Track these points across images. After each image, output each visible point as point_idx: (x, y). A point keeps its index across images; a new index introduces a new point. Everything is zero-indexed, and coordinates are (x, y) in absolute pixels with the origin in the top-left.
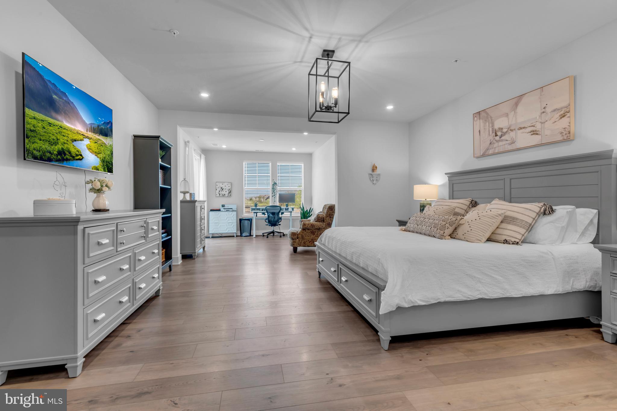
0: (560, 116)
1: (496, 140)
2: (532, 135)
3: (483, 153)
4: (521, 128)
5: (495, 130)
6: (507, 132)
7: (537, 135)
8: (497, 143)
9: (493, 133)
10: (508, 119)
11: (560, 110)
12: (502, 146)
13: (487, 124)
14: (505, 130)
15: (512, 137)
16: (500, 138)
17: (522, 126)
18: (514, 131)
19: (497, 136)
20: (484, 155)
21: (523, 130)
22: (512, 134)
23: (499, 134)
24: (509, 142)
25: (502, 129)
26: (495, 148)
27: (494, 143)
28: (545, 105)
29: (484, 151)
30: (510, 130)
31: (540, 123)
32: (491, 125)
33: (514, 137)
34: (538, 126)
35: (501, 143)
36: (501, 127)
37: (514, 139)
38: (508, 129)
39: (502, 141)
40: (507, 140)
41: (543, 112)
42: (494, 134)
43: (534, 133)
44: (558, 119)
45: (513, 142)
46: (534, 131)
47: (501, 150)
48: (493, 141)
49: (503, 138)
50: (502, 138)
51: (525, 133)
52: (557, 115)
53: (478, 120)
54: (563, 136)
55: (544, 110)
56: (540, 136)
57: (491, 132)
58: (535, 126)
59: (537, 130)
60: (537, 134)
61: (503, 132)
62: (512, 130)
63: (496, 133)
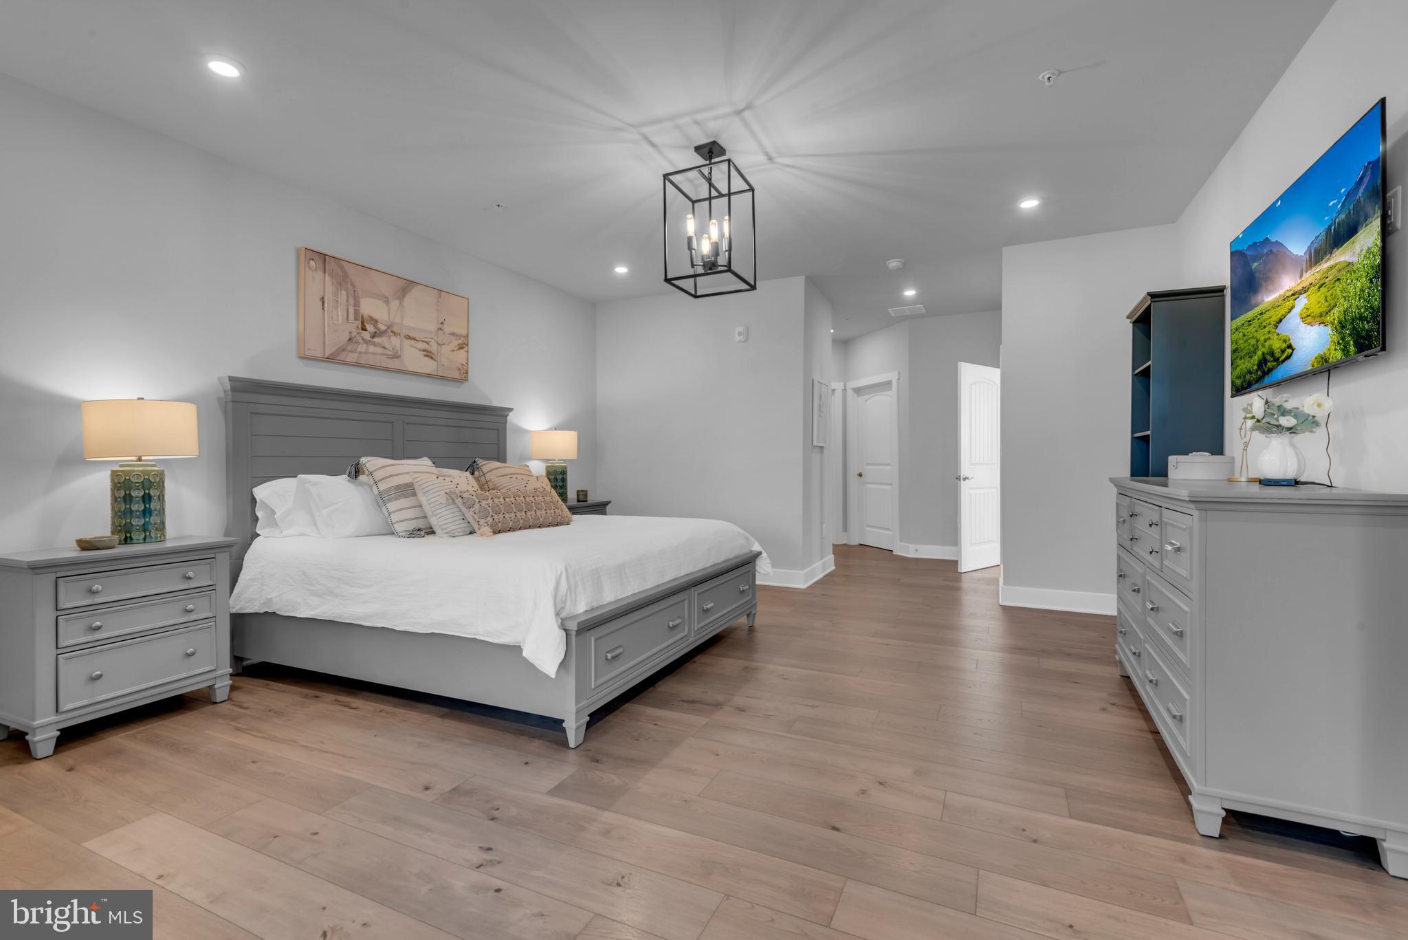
0: (458, 345)
1: (363, 339)
2: (425, 356)
3: (332, 354)
4: (408, 337)
5: (362, 317)
6: (385, 332)
7: (431, 360)
8: (365, 345)
9: (356, 319)
10: (389, 310)
11: (459, 338)
12: (372, 353)
13: (344, 293)
14: (383, 328)
15: (395, 347)
16: (373, 337)
17: (412, 335)
18: (398, 337)
19: (366, 330)
20: (332, 359)
21: (413, 342)
22: (395, 341)
23: (370, 328)
24: (389, 353)
25: (376, 321)
26: (360, 353)
27: (358, 343)
28: (442, 320)
29: (333, 350)
30: (392, 332)
31: (437, 343)
32: (352, 301)
33: (398, 347)
34: (434, 348)
35: (372, 349)
36: (375, 316)
37: (397, 350)
38: (388, 327)
39: (375, 344)
40: (385, 348)
41: (441, 329)
42: (359, 323)
43: (429, 354)
44: (455, 349)
45: (396, 356)
46: (428, 352)
47: (371, 360)
48: (355, 337)
49: (377, 340)
50: (374, 340)
51: (416, 348)
52: (455, 343)
53: (319, 274)
54: (460, 374)
55: (440, 326)
56: (436, 363)
57: (352, 317)
58: (430, 343)
59: (433, 351)
60: (432, 358)
61: (378, 329)
62: (395, 334)
63: (363, 323)
